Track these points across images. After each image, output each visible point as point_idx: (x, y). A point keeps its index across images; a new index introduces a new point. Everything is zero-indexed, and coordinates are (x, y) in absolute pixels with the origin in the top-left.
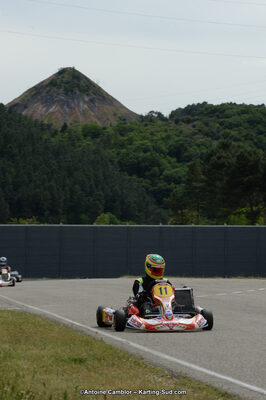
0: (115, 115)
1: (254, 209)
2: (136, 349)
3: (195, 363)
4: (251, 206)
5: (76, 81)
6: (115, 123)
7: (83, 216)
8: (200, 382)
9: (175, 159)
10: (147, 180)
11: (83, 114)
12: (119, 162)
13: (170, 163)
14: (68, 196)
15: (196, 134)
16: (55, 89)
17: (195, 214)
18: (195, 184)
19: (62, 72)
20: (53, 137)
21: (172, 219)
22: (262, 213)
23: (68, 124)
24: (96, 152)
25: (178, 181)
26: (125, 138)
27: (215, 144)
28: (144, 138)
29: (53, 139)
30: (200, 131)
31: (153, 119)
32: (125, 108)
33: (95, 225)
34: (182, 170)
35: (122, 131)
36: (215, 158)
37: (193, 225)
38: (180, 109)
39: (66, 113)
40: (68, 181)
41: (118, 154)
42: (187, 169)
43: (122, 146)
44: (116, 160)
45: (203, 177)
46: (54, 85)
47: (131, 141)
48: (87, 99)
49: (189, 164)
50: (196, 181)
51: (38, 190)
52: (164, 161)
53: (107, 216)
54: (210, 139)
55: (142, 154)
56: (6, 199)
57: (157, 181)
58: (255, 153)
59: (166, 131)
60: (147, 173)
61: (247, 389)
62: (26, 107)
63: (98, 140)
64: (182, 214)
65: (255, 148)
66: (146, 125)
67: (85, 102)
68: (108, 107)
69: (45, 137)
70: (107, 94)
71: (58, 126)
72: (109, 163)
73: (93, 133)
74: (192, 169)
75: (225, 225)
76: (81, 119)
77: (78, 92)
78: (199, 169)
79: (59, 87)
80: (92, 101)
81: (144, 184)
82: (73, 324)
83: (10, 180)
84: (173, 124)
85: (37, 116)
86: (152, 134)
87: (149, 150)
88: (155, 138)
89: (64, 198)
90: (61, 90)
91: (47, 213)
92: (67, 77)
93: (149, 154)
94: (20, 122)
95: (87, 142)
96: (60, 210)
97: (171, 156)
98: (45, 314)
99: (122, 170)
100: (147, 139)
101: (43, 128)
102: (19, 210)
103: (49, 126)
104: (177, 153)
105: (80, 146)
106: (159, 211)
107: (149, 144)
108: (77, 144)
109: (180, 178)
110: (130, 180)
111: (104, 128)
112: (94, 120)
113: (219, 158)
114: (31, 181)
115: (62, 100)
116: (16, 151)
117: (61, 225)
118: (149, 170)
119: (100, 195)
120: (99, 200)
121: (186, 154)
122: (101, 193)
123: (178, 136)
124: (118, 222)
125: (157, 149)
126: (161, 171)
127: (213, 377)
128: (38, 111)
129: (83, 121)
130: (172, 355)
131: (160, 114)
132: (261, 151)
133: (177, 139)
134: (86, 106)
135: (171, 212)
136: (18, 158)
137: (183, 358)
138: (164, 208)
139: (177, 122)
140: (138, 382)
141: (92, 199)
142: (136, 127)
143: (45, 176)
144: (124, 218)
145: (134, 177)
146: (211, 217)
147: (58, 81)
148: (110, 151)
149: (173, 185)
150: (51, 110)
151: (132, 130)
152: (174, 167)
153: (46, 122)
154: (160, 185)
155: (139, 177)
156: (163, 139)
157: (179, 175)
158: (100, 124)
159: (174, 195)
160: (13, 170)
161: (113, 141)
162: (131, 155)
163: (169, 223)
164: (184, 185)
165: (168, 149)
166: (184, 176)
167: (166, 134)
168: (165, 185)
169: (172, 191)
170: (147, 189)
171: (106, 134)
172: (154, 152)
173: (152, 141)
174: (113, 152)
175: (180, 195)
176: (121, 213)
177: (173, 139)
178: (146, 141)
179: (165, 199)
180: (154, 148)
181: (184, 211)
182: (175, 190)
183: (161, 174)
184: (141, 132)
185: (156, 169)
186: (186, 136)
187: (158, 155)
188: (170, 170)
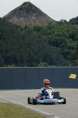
0: (47, 21)
5: (30, 7)
6: (47, 25)
7: (34, 64)
9: (72, 39)
11: (33, 22)
12: (48, 41)
13: (69, 41)
14: (28, 55)
16: (22, 11)
19: (25, 4)
20: (21, 31)
21: (70, 64)
23: (28, 26)
24: (39, 37)
25: (73, 49)
26: (51, 31)
28: (59, 31)
29: (21, 32)
31: (62, 23)
32: (51, 18)
33: (39, 67)
34: (74, 44)
35: (50, 28)
38: (74, 18)
39: (27, 21)
40: (28, 49)
41: (48, 38)
42: (77, 43)
43: (50, 34)
44: (47, 40)
46: (22, 9)
47: (53, 32)
48: (35, 15)
49: (77, 41)
51: (16, 53)
52: (67, 40)
55: (58, 38)
56: (2, 57)
57: (64, 48)
59: (68, 28)
60: (60, 45)
62: (10, 19)
63: (40, 32)
64: (75, 62)
66: (59, 25)
67: (34, 16)
68: (44, 18)
69: (18, 31)
70: (43, 12)
71: (23, 26)
72: (44, 41)
73: (38, 29)
76: (33, 23)
77: (31, 12)
79: (24, 10)
80: (37, 16)
81: (59, 50)
82: (30, 108)
83: (4, 49)
84: (71, 25)
85: (14, 22)
86: (62, 29)
87: (61, 36)
88: (63, 31)
89: (26, 56)
90: (24, 11)
91: (19, 62)
92: (26, 6)
93: (61, 37)
94: (8, 25)
95: (35, 33)
96: (25, 61)
97: (70, 38)
98: (19, 104)
99: (50, 44)
101: (17, 27)
102: (7, 61)
103: (20, 27)
104: (72, 37)
105: (32, 35)
106: (65, 61)
108: (31, 34)
109: (74, 47)
110: (53, 48)
111: (42, 27)
112: (38, 24)
114: (12, 49)
115: (25, 15)
116: (6, 37)
117: (25, 67)
118: (61, 44)
119: (41, 55)
120: (40, 57)
122: (42, 54)
123: (72, 29)
124: (49, 65)
125: (64, 35)
126: (67, 44)
128: (15, 20)
129: (33, 24)
131: (65, 21)
133: (72, 31)
134: (35, 18)
135: (70, 61)
136: (7, 40)
138: (67, 60)
139: (72, 24)
141: (37, 56)
142: (56, 26)
143: (18, 47)
144: (51, 64)
145: (55, 47)
147: (23, 8)
149: (71, 50)
150: (20, 20)
151: (53, 27)
152: (71, 43)
153: (18, 25)
154: (65, 50)
155: (57, 47)
156: (67, 31)
157: (74, 46)
158: (40, 25)
159: (71, 54)
160: (5, 45)
161: (46, 32)
162: (53, 38)
163: (69, 66)
164: (75, 50)
165: (69, 35)
166: (76, 46)
167: (68, 29)
168: (68, 50)
169: (70, 52)
170: (60, 52)
171: (43, 29)
172: (63, 37)
173: (62, 32)
174: (46, 37)
175: (74, 54)
176: (49, 62)
177: (71, 31)
178: (59, 32)
179: (68, 56)
180: (63, 35)
181: (75, 61)
182: (72, 52)
183: (66, 46)
184: (58, 28)
185: (64, 44)
186: (76, 30)
187: (64, 38)
188: (69, 44)
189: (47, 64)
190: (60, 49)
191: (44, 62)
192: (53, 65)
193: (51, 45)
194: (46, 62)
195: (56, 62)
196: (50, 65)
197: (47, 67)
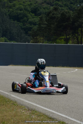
1: (68, 37)
2: (14, 98)
3: (38, 104)
4: (66, 36)
8: (40, 113)
9: (34, 14)
10: (22, 23)
12: (9, 15)
13: (31, 16)
15: (43, 3)
17: (42, 38)
18: (42, 26)
21: (32, 41)
22: (71, 39)
25: (35, 24)
26: (12, 4)
27: (52, 8)
28: (20, 4)
30: (45, 2)
34: (37, 19)
36: (51, 14)
37: (41, 44)
41: (9, 11)
42: (39, 19)
43: (10, 7)
44: (8, 14)
45: (46, 22)
47: (14, 5)
49: (40, 16)
50: (43, 24)
52: (29, 15)
53: (3, 39)
54: (49, 5)
55: (19, 12)
57: (26, 24)
58: (69, 13)
59: (30, 1)
60: (21, 20)
61: (60, 116)
64: (36, 39)
65: (69, 11)
72: (4, 15)
74: (41, 19)
75: (55, 44)
78: (44, 19)
86: (24, 2)
88: (25, 4)
93: (22, 11)
97: (32, 13)
99: (10, 18)
100: (22, 5)
104: (35, 11)
106: (26, 37)
107: (22, 7)
109: (36, 22)
110: (13, 23)
113: (53, 14)
121: (38, 12)
123: (35, 4)
124: (8, 41)
125: (26, 10)
126: (28, 19)
127: (46, 110)
130: (29, 101)
132: (71, 12)
133: (35, 5)
135: (32, 38)
137: (34, 102)
138: (28, 36)
140: (14, 112)
144: (11, 39)
145: (16, 22)
146: (49, 40)
148: (5, 10)
149: (33, 26)
152: (33, 18)
154: (27, 25)
155: (19, 22)
156: (29, 5)
157: (36, 21)
159: (33, 30)
161: (6, 5)
162: (14, 12)
163: (31, 42)
164: (37, 26)
165: (31, 9)
166: (38, 22)
167: (30, 3)
168: (29, 26)
169: (32, 28)
170: (21, 27)
171: (3, 1)
172: (24, 11)
173: (24, 6)
174: (6, 10)
175: (36, 30)
176: (9, 37)
177: (33, 5)
178: (21, 6)
179: (29, 32)
180: (24, 9)
181: (37, 37)
182: (33, 28)
183: (28, 21)
184: (19, 2)
185: (25, 18)
186: (39, 4)
187: (26, 12)
188: (31, 19)
189: (7, 39)
190: (21, 24)
191: (4, 37)
192: (14, 41)
193: (12, 20)
194: (6, 37)
195: (17, 38)
196: (10, 41)
197: (7, 42)
